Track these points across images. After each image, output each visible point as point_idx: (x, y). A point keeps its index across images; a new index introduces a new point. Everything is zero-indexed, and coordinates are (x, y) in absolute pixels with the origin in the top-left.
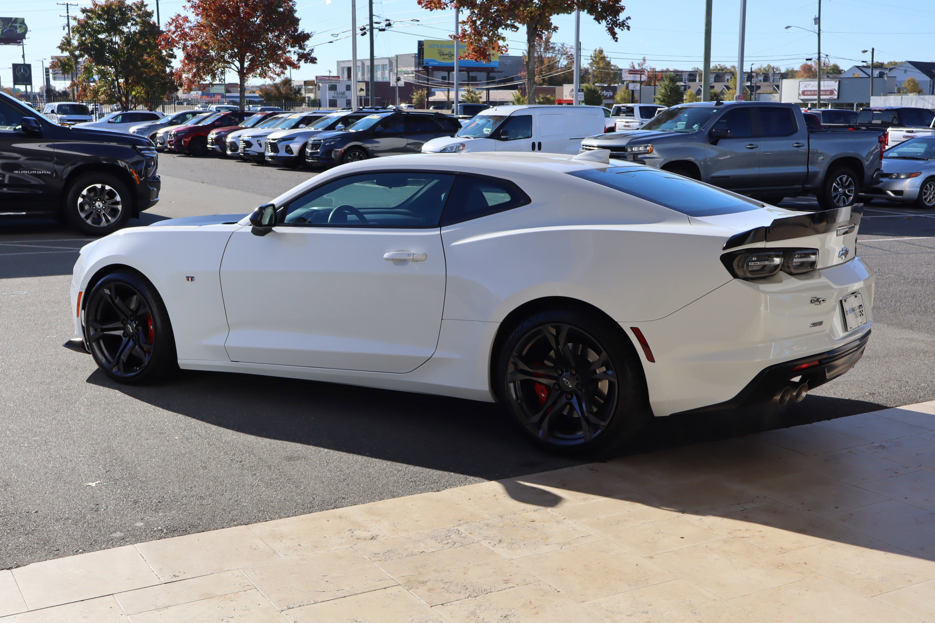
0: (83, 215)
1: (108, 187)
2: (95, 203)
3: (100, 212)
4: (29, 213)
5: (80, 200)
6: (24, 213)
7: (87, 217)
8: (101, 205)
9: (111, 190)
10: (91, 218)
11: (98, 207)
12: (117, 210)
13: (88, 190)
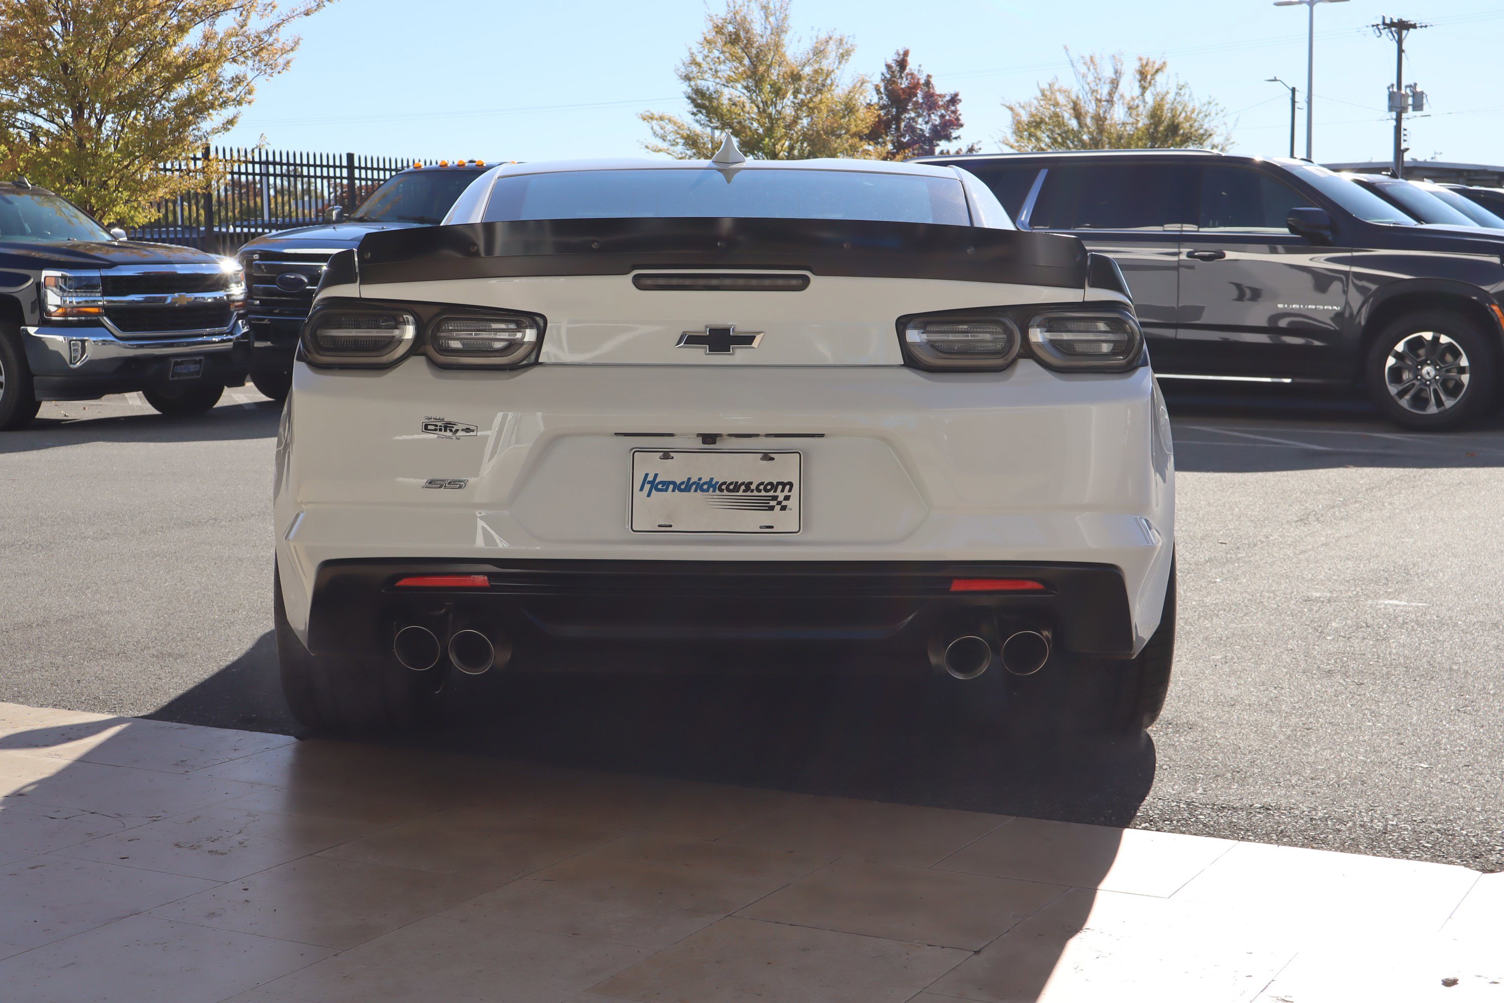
0: (1393, 390)
1: (1444, 339)
2: (1422, 369)
3: (1429, 386)
4: (1298, 380)
5: (1391, 361)
6: (1288, 381)
7: (1401, 394)
8: (1433, 373)
9: (1451, 344)
10: (1407, 397)
11: (1427, 377)
12: (1459, 385)
13: (1408, 343)
